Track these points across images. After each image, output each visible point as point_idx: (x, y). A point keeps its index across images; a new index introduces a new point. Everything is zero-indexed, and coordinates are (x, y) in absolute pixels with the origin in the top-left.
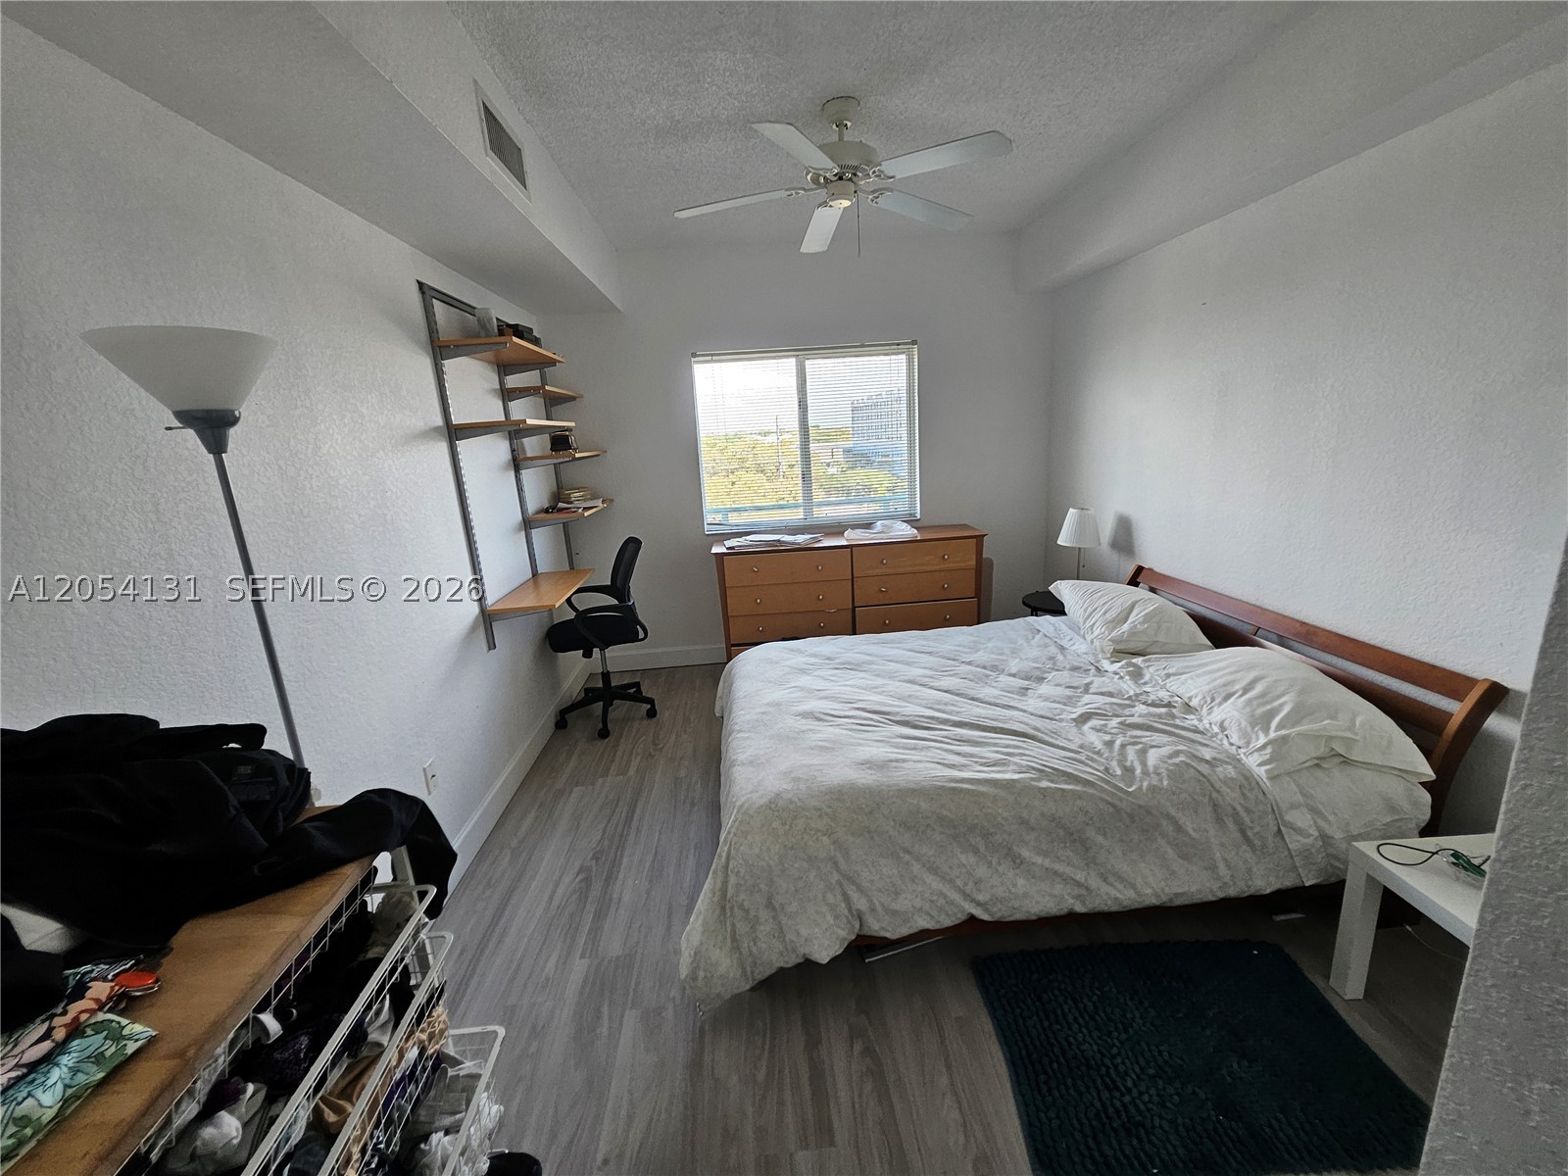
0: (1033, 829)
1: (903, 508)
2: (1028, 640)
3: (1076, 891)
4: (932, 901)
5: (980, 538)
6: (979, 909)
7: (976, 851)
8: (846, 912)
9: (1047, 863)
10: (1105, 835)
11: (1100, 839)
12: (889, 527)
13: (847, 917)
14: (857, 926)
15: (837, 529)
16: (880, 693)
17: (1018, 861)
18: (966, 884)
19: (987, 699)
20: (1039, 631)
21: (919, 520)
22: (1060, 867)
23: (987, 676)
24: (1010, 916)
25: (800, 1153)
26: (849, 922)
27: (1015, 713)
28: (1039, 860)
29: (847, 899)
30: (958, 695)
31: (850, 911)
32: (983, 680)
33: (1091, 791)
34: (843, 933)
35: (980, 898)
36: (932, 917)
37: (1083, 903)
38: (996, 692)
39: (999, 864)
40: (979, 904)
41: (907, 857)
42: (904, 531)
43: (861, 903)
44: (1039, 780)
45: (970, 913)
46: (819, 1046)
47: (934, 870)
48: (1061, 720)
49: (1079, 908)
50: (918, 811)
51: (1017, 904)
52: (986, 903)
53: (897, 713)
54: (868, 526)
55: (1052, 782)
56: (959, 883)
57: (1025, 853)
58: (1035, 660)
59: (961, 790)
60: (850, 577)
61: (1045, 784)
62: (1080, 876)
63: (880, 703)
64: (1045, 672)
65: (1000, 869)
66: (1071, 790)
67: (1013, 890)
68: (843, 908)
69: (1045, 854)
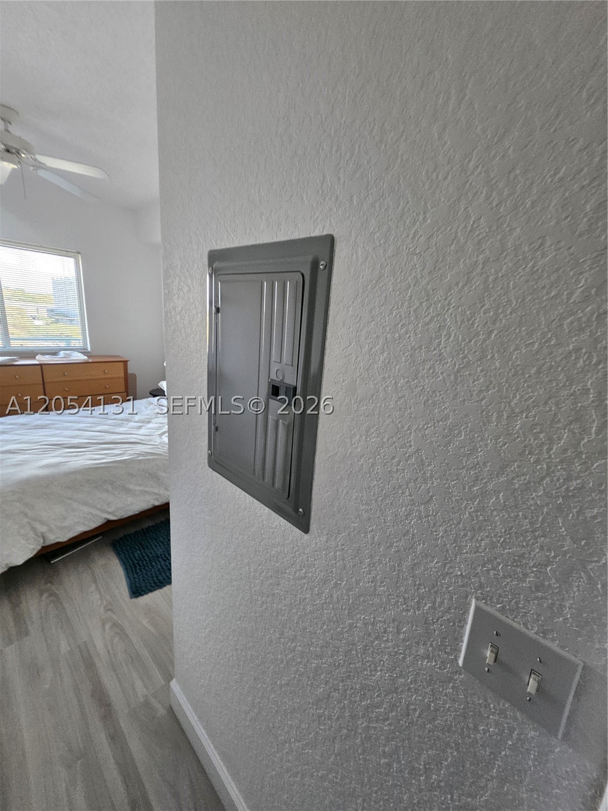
0: (135, 476)
1: (78, 344)
2: (146, 408)
3: (154, 497)
4: (85, 518)
5: (125, 362)
6: (111, 515)
7: (107, 491)
8: (33, 536)
9: (141, 488)
10: (166, 473)
11: (164, 474)
12: (70, 355)
13: (34, 538)
14: (42, 541)
15: (32, 354)
16: (59, 437)
17: (128, 491)
18: (102, 506)
19: (121, 432)
20: (153, 404)
21: (89, 352)
22: (147, 489)
23: (123, 424)
24: (125, 514)
25: (8, 648)
26: (36, 540)
27: (133, 436)
28: (138, 488)
29: (33, 529)
30: (104, 432)
31: (36, 534)
32: (121, 425)
33: (160, 457)
34: (32, 547)
35: (110, 510)
36: (85, 525)
37: (158, 501)
38: (125, 429)
39: (119, 494)
40: (110, 513)
41: (70, 501)
42: (79, 357)
43: (42, 529)
44: (138, 457)
45: (105, 518)
46: (21, 605)
47: (85, 504)
48: (153, 435)
49: (157, 503)
50: (75, 480)
51: (127, 508)
52: (114, 512)
53: (67, 444)
54: (54, 353)
55: (144, 457)
56: (98, 506)
57: (131, 487)
58: (148, 415)
59: (99, 468)
60: (41, 382)
61: (141, 458)
62: (156, 491)
63: (57, 441)
64: (151, 419)
65: (120, 496)
66: (152, 459)
67: (126, 503)
68: (32, 534)
69: (140, 485)
